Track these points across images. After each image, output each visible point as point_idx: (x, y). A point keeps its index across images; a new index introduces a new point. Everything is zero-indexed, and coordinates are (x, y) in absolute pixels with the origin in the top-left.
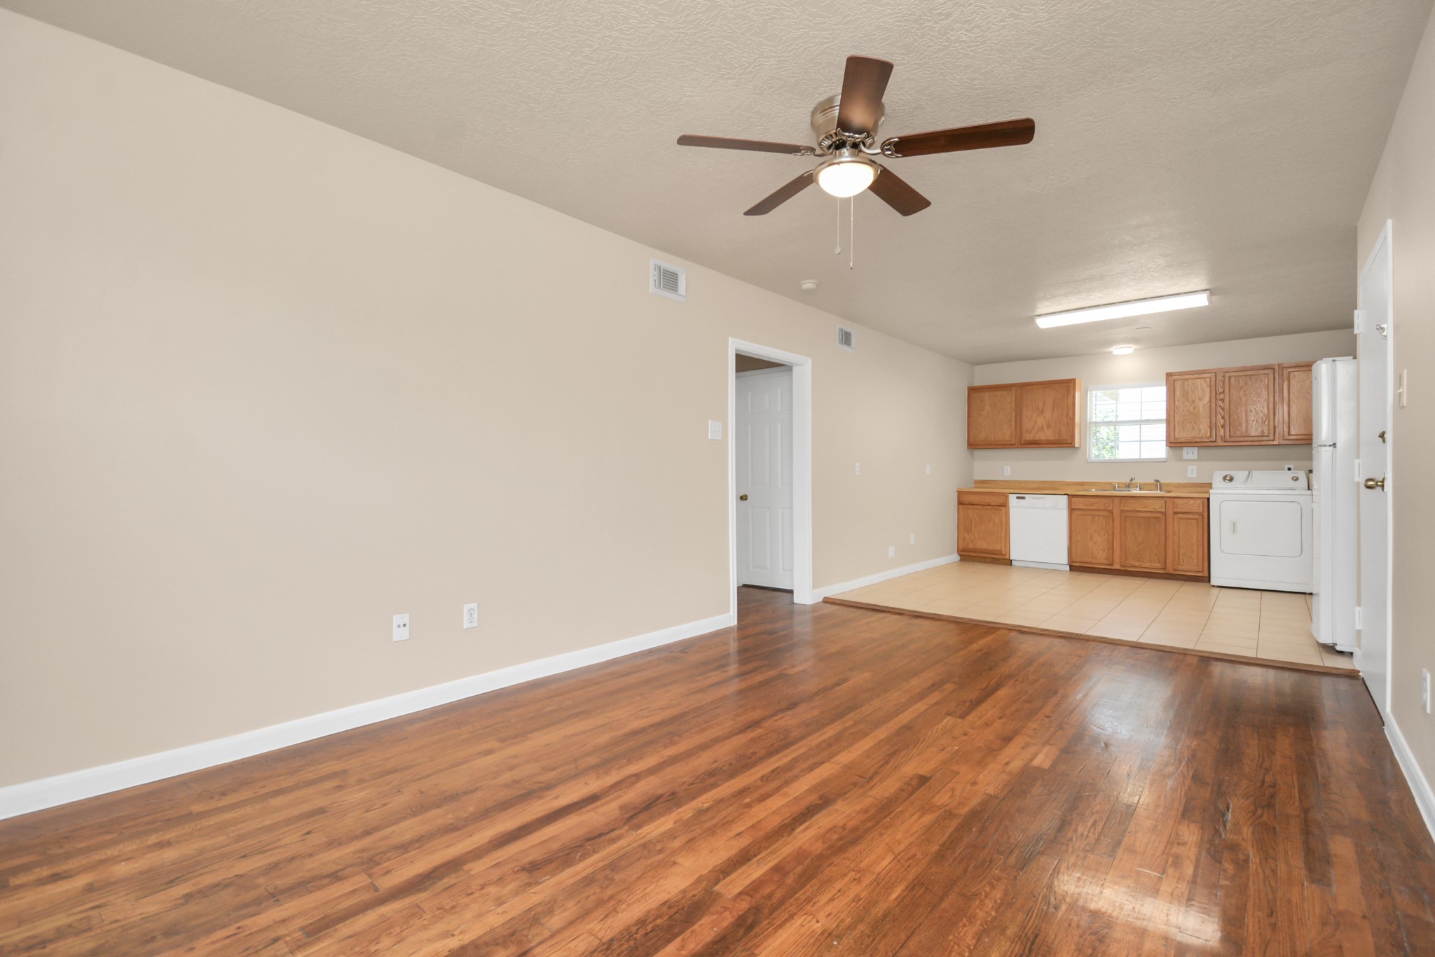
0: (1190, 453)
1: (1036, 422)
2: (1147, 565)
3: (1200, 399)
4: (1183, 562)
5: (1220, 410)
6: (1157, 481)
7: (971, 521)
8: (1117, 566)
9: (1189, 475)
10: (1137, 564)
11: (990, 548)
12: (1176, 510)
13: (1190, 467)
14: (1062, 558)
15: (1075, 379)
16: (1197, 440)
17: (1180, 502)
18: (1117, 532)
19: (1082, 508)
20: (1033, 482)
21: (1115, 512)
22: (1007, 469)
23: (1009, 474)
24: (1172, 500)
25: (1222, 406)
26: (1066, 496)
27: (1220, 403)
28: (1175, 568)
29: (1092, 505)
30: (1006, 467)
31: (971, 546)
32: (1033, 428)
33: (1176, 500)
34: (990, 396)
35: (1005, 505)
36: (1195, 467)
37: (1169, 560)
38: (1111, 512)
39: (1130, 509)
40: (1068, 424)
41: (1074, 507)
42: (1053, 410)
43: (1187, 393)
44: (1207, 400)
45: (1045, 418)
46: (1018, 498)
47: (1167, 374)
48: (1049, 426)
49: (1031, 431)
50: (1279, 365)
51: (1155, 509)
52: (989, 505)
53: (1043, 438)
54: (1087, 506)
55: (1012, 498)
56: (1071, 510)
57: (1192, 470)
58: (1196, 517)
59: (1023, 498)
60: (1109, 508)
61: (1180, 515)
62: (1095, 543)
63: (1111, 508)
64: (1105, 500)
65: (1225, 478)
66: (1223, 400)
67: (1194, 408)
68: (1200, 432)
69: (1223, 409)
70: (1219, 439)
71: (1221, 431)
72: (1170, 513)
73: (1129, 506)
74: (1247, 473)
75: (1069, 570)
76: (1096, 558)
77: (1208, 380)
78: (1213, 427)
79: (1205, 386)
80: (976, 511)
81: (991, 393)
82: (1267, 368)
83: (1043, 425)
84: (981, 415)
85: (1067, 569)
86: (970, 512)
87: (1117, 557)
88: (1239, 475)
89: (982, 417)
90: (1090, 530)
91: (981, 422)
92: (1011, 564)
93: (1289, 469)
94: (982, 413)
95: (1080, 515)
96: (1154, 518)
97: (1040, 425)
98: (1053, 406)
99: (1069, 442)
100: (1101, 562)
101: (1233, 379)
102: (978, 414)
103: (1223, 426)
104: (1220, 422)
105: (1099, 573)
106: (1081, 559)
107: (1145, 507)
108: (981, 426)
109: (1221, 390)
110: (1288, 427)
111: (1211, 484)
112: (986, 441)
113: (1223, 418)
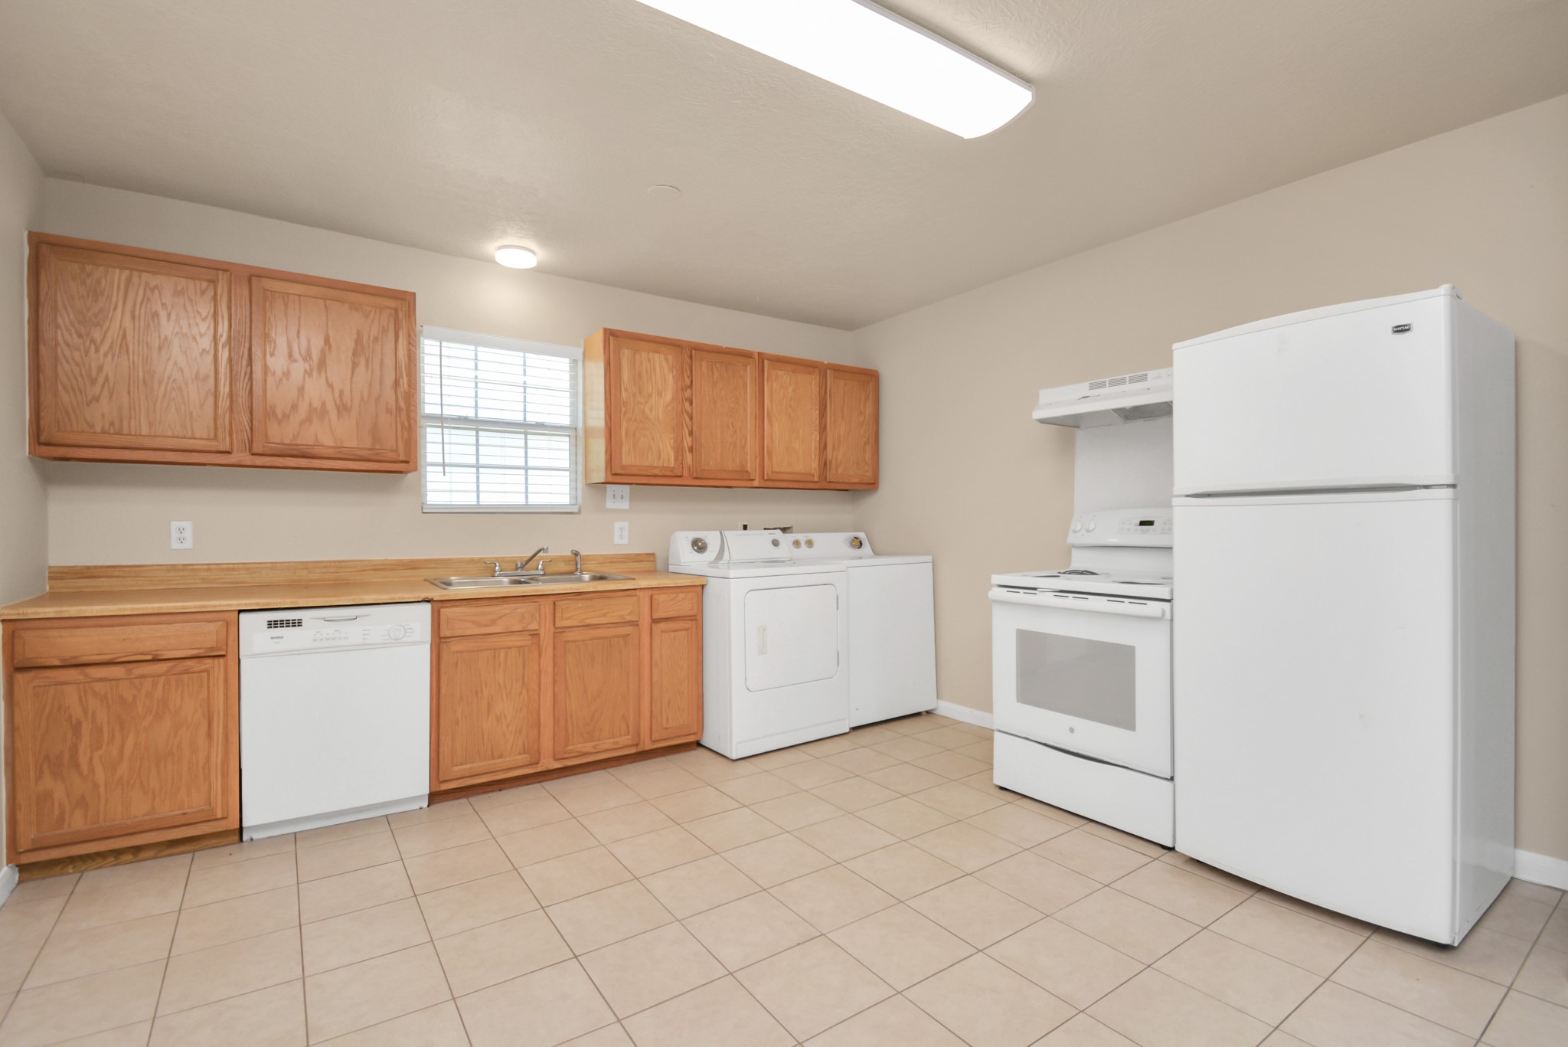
0: (619, 498)
1: (301, 390)
2: (608, 744)
3: (660, 394)
4: (668, 720)
5: (687, 419)
6: (576, 554)
7: (77, 728)
8: (546, 765)
9: (617, 540)
10: (588, 747)
11: (166, 807)
12: (655, 617)
13: (618, 525)
14: (420, 785)
15: (415, 294)
16: (657, 472)
17: (661, 598)
18: (547, 680)
19: (468, 632)
21: (542, 632)
22: (181, 531)
23: (188, 544)
24: (650, 592)
25: (690, 410)
26: (428, 606)
27: (687, 405)
28: (655, 736)
29: (493, 622)
30: (175, 525)
31: (77, 822)
32: (294, 407)
33: (655, 595)
35: (224, 653)
36: (625, 525)
37: (645, 723)
38: (535, 635)
39: (574, 623)
40: (398, 407)
41: (448, 634)
42: (355, 365)
43: (640, 376)
44: (668, 396)
45: (330, 386)
46: (273, 624)
47: (605, 330)
48: (343, 409)
49: (286, 416)
50: (759, 353)
51: (622, 616)
52: (156, 660)
53: (327, 440)
54: (480, 625)
55: (253, 627)
56: (439, 642)
57: (622, 530)
58: (685, 625)
59: (296, 623)
60: (531, 627)
61: (663, 626)
62: (498, 719)
63: (534, 626)
64: (522, 608)
65: (692, 543)
66: (691, 403)
67: (651, 410)
68: (660, 458)
69: (691, 418)
70: (686, 473)
71: (689, 456)
72: (646, 621)
73: (573, 614)
74: (718, 532)
75: (428, 806)
76: (500, 757)
77: (670, 358)
78: (679, 450)
79: (666, 369)
80: (99, 687)
81: (135, 273)
82: (745, 355)
83: (324, 404)
84: (93, 341)
85: (425, 804)
86: (71, 694)
87: (547, 745)
88: (712, 539)
89: (97, 350)
90: (486, 686)
91: (94, 367)
92: (244, 840)
93: (745, 527)
94: (97, 334)
95: (461, 652)
96: (618, 636)
97: (317, 404)
98: (354, 354)
99: (402, 458)
100: (514, 761)
101: (704, 364)
102: (80, 335)
103: (691, 449)
104: (687, 441)
105: (500, 790)
106: (459, 772)
107: (604, 615)
108: (94, 382)
109: (688, 382)
110: (770, 458)
111: (653, 554)
112: (115, 434)
113: (691, 433)
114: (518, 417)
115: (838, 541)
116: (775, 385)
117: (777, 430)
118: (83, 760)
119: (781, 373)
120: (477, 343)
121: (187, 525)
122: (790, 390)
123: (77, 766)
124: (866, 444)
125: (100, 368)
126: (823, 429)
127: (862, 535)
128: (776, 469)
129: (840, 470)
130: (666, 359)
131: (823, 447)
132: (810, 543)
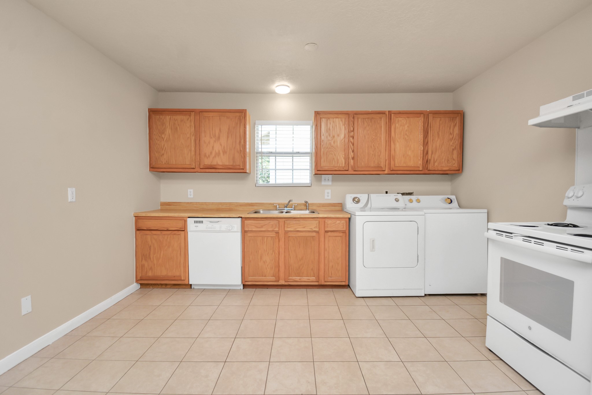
0: (327, 181)
1: (213, 147)
2: (305, 278)
3: (338, 135)
4: (332, 274)
5: (351, 145)
6: (306, 202)
7: (150, 247)
8: (282, 282)
9: (326, 197)
10: (297, 278)
11: (170, 274)
12: (327, 229)
13: (326, 191)
14: (237, 280)
15: (246, 110)
17: (329, 222)
18: (282, 251)
19: (254, 230)
20: (213, 203)
21: (280, 232)
22: (190, 192)
23: (192, 196)
24: (323, 220)
25: (353, 141)
26: (240, 219)
27: (351, 139)
28: (326, 280)
29: (262, 227)
30: (189, 190)
31: (150, 274)
32: (211, 153)
33: (327, 221)
34: (170, 119)
35: (184, 230)
36: (330, 191)
37: (322, 273)
38: (277, 233)
39: (292, 230)
40: (241, 150)
41: (247, 229)
42: (228, 137)
43: (329, 129)
44: (342, 136)
45: (221, 145)
46: (195, 222)
47: (315, 112)
48: (224, 152)
49: (209, 156)
50: (389, 111)
51: (311, 229)
52: (167, 230)
53: (220, 163)
54: (257, 227)
56: (244, 232)
57: (328, 193)
58: (341, 234)
59: (202, 222)
60: (275, 230)
61: (329, 234)
62: (264, 262)
63: (277, 229)
64: (273, 222)
65: (354, 199)
66: (353, 138)
67: (334, 143)
68: (338, 163)
69: (353, 145)
70: (350, 169)
71: (352, 162)
72: (322, 232)
73: (292, 227)
74: (367, 195)
75: (243, 289)
76: (265, 276)
77: (344, 120)
78: (347, 159)
79: (341, 125)
80: (155, 236)
81: (172, 116)
82: (382, 113)
83: (219, 151)
84: (162, 138)
86: (149, 237)
87: (282, 275)
88: (363, 198)
89: (163, 140)
90: (260, 250)
91: (163, 145)
92: (192, 287)
93: (387, 192)
94: (163, 136)
95: (252, 237)
96: (310, 237)
97: (217, 151)
98: (228, 133)
99: (241, 168)
100: (269, 279)
101: (360, 120)
102: (159, 136)
103: (353, 158)
104: (351, 155)
105: (267, 288)
106: (251, 279)
107: (304, 227)
108: (163, 149)
109: (352, 129)
110: (394, 160)
111: (341, 203)
112: (168, 164)
113: (353, 151)
114: (291, 151)
115: (437, 200)
116: (397, 125)
117: (398, 147)
118: (152, 257)
119: (400, 119)
120: (276, 125)
121: (192, 190)
122: (406, 126)
123: (150, 258)
124: (453, 150)
125: (164, 146)
126: (425, 144)
127: (453, 197)
128: (397, 165)
129: (436, 164)
130: (341, 120)
131: (425, 153)
132: (418, 201)
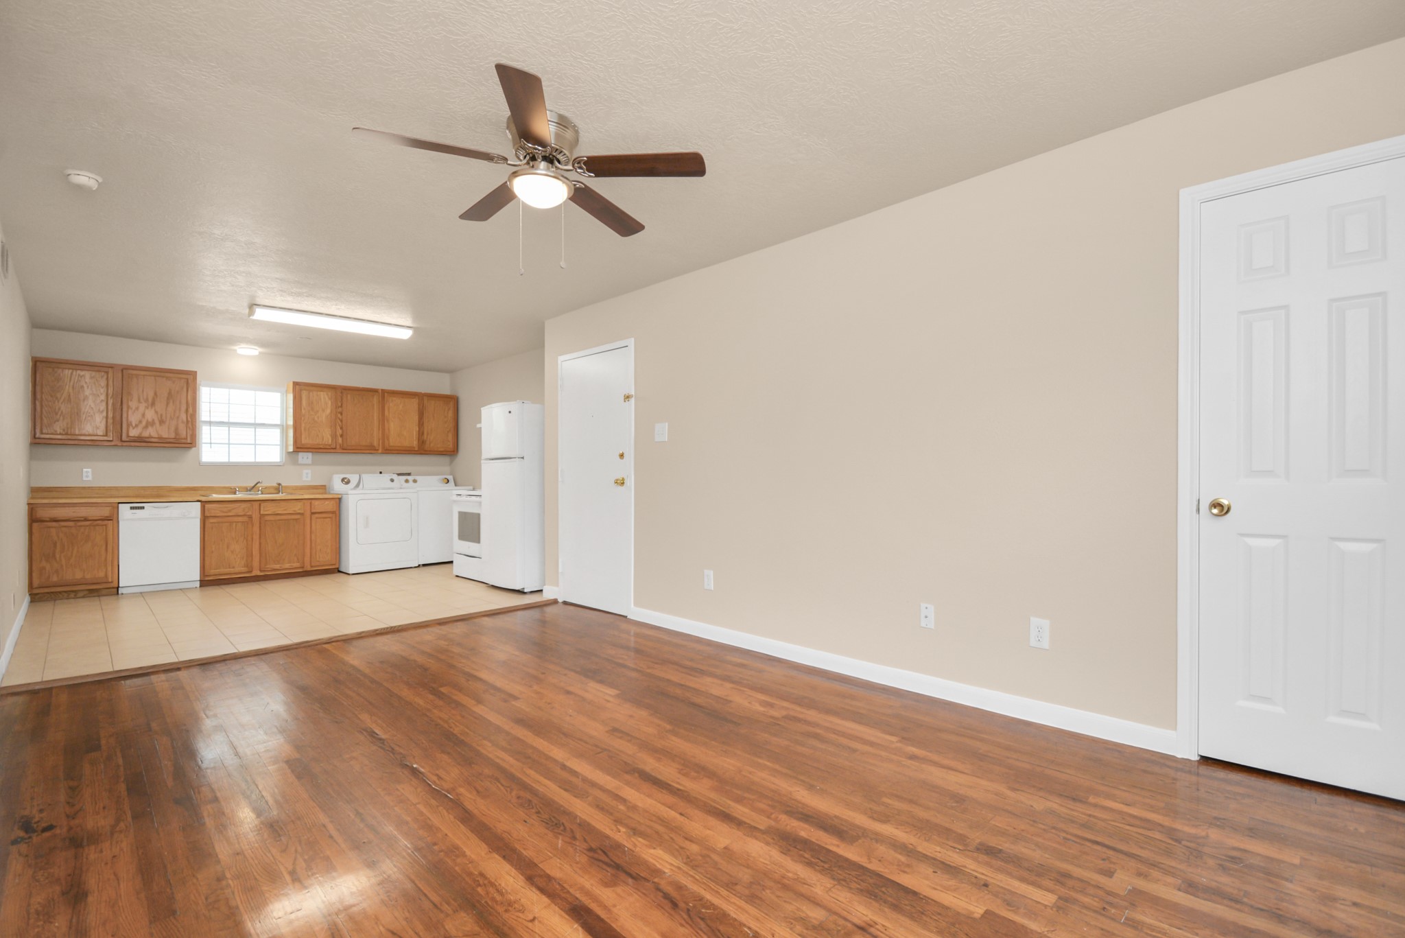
0: (306, 458)
1: (143, 415)
2: (287, 566)
3: (323, 411)
4: (319, 557)
5: (339, 422)
6: (279, 484)
7: (55, 544)
8: (256, 572)
9: (304, 479)
10: (277, 566)
11: (88, 576)
12: (313, 511)
13: (306, 471)
14: (196, 576)
15: (196, 372)
16: (321, 447)
17: (316, 503)
18: (256, 537)
19: (219, 515)
21: (254, 516)
22: (87, 475)
23: (90, 479)
24: (310, 501)
25: (341, 418)
26: (199, 503)
27: (339, 415)
28: (313, 564)
29: (230, 511)
30: (84, 470)
31: (55, 579)
32: (140, 422)
33: (313, 501)
34: (72, 374)
35: (112, 518)
36: (309, 471)
37: (307, 559)
38: (250, 517)
39: (269, 512)
40: (187, 421)
41: (208, 515)
42: (168, 404)
43: (312, 403)
44: (328, 411)
45: (156, 412)
46: (132, 508)
47: (294, 382)
48: (162, 422)
49: (136, 426)
50: (382, 390)
51: (295, 511)
52: (86, 520)
53: (154, 434)
54: (225, 512)
55: (124, 510)
56: (204, 519)
57: (307, 474)
58: (330, 515)
59: (143, 508)
60: (248, 514)
61: (317, 515)
62: (232, 552)
63: (250, 513)
64: (244, 505)
65: (343, 480)
66: (341, 414)
67: (318, 418)
68: (323, 440)
69: (341, 421)
70: (338, 447)
71: (340, 440)
72: (308, 513)
73: (268, 509)
74: (358, 476)
75: (200, 586)
76: (234, 567)
77: (330, 394)
78: (334, 436)
79: (327, 399)
80: (64, 529)
81: (74, 371)
82: (373, 391)
83: (153, 420)
84: (57, 398)
85: (198, 586)
86: (53, 531)
87: (256, 564)
88: (354, 479)
89: (58, 402)
90: (226, 538)
91: (57, 408)
92: (120, 592)
93: (381, 473)
94: (58, 395)
95: (215, 523)
96: (294, 519)
97: (150, 420)
98: (168, 399)
99: (189, 441)
100: (239, 568)
101: (349, 396)
102: (52, 396)
103: (341, 436)
104: (339, 432)
105: (235, 583)
106: (214, 572)
107: (285, 510)
108: (56, 414)
109: (340, 404)
110: (388, 440)
111: (325, 486)
112: (65, 434)
113: (341, 428)
114: (253, 422)
115: (434, 481)
116: (391, 404)
117: (393, 426)
118: (58, 556)
119: (394, 399)
120: (229, 388)
121: (89, 470)
122: (401, 407)
123: (55, 559)
124: (448, 432)
125: (59, 409)
126: (421, 424)
127: (450, 478)
128: (391, 444)
129: (432, 445)
130: (327, 394)
131: (421, 433)
132: (415, 481)
